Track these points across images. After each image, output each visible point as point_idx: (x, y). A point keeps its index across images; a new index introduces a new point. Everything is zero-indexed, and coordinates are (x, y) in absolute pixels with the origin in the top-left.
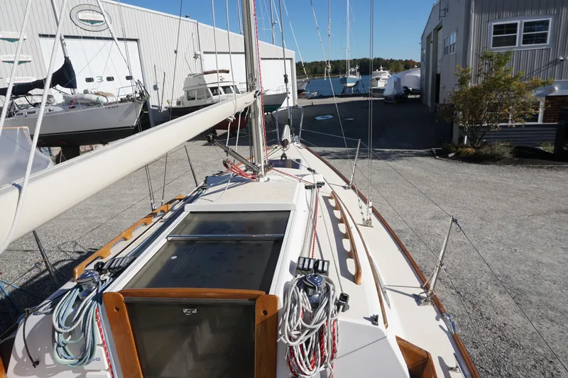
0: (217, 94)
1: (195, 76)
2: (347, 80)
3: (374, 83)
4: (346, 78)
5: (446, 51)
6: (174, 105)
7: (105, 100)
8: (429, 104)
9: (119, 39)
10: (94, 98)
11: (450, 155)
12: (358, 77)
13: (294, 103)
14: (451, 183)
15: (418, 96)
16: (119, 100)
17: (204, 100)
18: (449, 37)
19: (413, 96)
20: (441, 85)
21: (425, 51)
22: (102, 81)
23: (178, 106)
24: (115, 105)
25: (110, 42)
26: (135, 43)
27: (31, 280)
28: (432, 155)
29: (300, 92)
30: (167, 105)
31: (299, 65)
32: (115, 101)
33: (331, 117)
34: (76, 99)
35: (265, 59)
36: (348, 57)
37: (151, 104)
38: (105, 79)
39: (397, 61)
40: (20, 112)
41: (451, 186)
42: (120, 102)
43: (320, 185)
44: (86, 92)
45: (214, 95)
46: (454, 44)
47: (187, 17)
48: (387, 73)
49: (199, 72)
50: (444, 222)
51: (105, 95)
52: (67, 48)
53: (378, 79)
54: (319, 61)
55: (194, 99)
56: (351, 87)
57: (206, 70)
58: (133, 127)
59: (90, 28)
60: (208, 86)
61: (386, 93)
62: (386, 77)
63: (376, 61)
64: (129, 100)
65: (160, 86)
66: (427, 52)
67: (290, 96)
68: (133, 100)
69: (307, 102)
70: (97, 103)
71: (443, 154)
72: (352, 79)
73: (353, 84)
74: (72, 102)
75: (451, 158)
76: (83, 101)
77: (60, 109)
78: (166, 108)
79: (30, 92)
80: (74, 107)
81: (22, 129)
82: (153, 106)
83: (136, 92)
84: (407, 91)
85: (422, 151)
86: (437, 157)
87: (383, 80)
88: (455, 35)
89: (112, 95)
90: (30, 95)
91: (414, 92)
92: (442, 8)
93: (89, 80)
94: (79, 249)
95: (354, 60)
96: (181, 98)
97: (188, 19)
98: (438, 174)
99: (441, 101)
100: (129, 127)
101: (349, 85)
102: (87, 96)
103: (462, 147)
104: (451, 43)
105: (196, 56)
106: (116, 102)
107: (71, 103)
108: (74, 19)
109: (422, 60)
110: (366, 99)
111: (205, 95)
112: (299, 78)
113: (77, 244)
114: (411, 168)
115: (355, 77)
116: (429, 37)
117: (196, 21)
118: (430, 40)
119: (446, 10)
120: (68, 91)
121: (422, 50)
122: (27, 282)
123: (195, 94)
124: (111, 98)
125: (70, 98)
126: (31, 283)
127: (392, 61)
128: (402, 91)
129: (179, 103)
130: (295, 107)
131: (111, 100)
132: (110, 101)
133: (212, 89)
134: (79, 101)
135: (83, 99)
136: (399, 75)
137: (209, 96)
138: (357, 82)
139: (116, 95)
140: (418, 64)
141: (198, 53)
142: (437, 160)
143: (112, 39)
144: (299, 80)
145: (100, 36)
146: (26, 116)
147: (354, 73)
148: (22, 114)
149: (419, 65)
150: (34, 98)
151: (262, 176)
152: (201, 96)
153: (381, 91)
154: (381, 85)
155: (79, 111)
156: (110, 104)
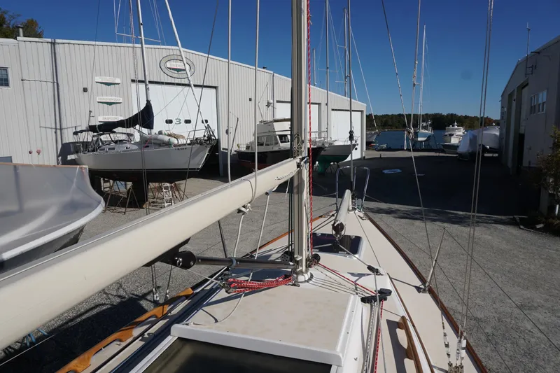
0: (285, 142)
1: (266, 123)
2: (419, 135)
3: (447, 138)
4: (417, 133)
5: (533, 109)
6: (243, 149)
7: (175, 141)
8: (510, 164)
9: (195, 86)
10: (167, 138)
11: (539, 226)
12: (430, 132)
13: (362, 154)
14: (542, 262)
15: (496, 155)
16: (189, 142)
17: (271, 147)
18: (538, 95)
19: (490, 155)
20: (526, 147)
21: (505, 109)
22: (180, 123)
23: (247, 151)
24: (184, 147)
25: (187, 88)
26: (214, 90)
27: (67, 323)
28: (513, 223)
29: (369, 144)
30: (237, 149)
31: (369, 117)
32: (185, 142)
33: (399, 171)
34: (150, 139)
35: (336, 110)
36: (421, 111)
37: (222, 147)
38: (183, 121)
39: (471, 117)
40: (104, 147)
41: (542, 266)
42: (188, 144)
43: (384, 294)
44: (160, 133)
45: (282, 142)
46: (543, 103)
47: (264, 68)
48: (462, 129)
49: (270, 119)
50: (536, 314)
51: (176, 137)
52: (150, 92)
53: (451, 135)
54: (390, 114)
55: (262, 145)
56: (422, 142)
57: (278, 117)
58: (198, 169)
59: (176, 76)
60: (277, 133)
61: (460, 150)
62: (461, 133)
63: (449, 117)
64: (198, 143)
65: (232, 131)
66: (508, 109)
67: (359, 147)
68: (201, 143)
69: (375, 154)
70: (168, 144)
71: (529, 224)
72: (424, 134)
73: (424, 139)
74: (147, 141)
75: (540, 230)
76: (155, 141)
77: (135, 147)
78: (236, 151)
79: (114, 130)
80: (148, 146)
81: (81, 168)
82: (223, 149)
83: (204, 136)
84: (485, 150)
85: (503, 217)
86: (522, 227)
87: (457, 136)
88: (545, 93)
89: (183, 137)
90: (115, 132)
91: (492, 150)
92: (529, 65)
93: (169, 122)
94: (122, 293)
95: (427, 114)
96: (250, 143)
97: (264, 70)
98: (524, 248)
99: (525, 163)
100: (195, 169)
101: (419, 139)
102: (161, 137)
103: (553, 219)
104: (540, 101)
105: (268, 105)
106: (185, 145)
107: (146, 143)
108: (163, 67)
109: (502, 118)
110: (437, 154)
111: (274, 142)
112: (369, 130)
113: (121, 286)
114: (490, 237)
115: (426, 131)
116: (511, 95)
117: (272, 72)
118: (512, 98)
119: (534, 67)
120: (145, 131)
121: (502, 107)
122: (62, 325)
123: (264, 140)
124: (182, 140)
125: (146, 138)
126: (65, 327)
127: (466, 117)
128: (479, 149)
129: (248, 148)
130: (363, 159)
131: (181, 141)
132: (180, 143)
133: (281, 136)
134: (153, 141)
135: (156, 139)
136: (475, 132)
137: (277, 143)
138: (429, 137)
139: (186, 137)
140: (495, 121)
141: (272, 101)
142: (521, 231)
143: (189, 85)
144: (368, 133)
145: (180, 82)
146: (107, 152)
147: (426, 128)
148: (104, 149)
149: (498, 123)
150: (118, 135)
151: (301, 272)
152: (269, 143)
153: (455, 147)
154: (454, 141)
155: (152, 150)
156: (180, 145)
